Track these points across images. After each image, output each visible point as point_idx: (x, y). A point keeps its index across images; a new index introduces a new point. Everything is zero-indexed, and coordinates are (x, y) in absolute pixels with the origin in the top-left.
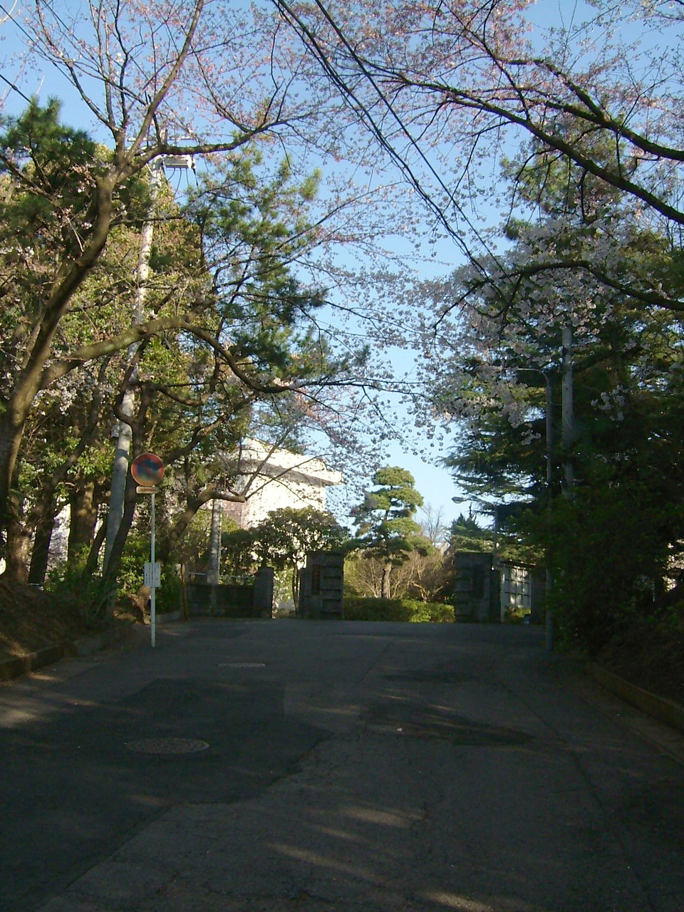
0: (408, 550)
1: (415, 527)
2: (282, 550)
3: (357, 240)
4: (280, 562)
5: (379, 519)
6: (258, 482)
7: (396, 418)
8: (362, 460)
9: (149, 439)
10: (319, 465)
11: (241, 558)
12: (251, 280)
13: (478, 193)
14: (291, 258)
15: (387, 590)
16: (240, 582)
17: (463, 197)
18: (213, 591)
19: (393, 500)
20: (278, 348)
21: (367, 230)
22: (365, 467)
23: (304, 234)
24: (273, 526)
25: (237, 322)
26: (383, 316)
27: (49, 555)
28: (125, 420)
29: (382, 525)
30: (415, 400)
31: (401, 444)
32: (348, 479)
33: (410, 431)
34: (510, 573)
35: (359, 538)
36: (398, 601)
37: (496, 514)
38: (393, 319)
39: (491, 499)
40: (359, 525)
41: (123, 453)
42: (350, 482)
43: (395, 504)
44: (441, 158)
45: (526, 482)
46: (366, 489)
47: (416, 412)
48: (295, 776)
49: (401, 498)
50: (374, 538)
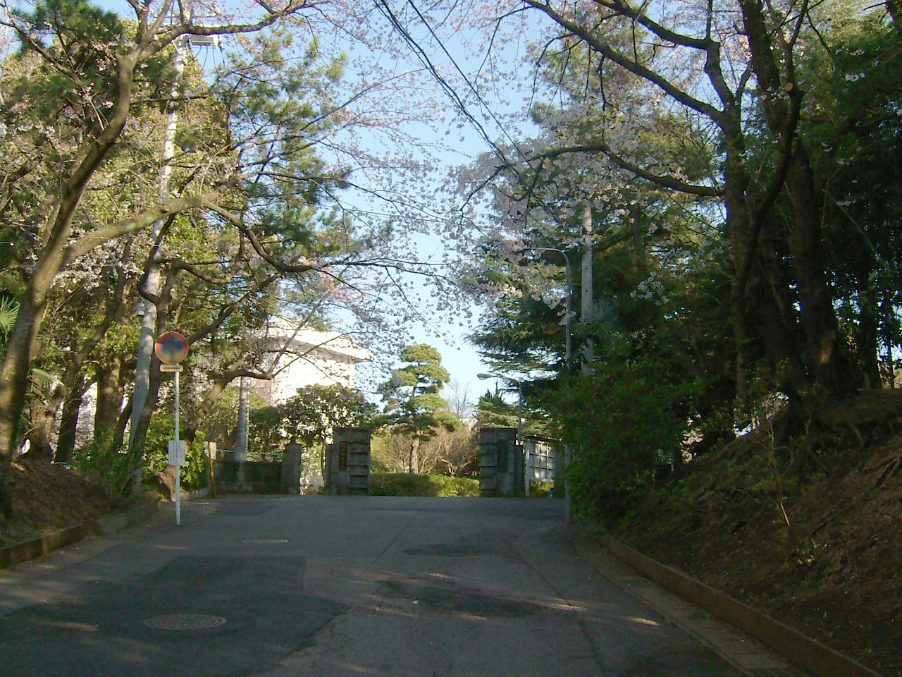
0: (436, 426)
1: (443, 404)
2: (310, 427)
3: (383, 125)
4: (309, 438)
5: (406, 395)
6: (284, 359)
7: (419, 299)
8: (388, 338)
9: (176, 317)
10: (346, 342)
11: (270, 434)
12: (276, 160)
13: (500, 77)
14: (317, 139)
15: (415, 466)
16: (269, 459)
17: (486, 81)
18: (241, 469)
19: (421, 376)
20: (303, 226)
21: (392, 116)
22: (391, 346)
23: (330, 116)
24: (302, 403)
25: (262, 201)
26: (406, 199)
27: (76, 433)
28: (150, 298)
29: (409, 401)
30: (438, 283)
31: (424, 326)
32: (374, 357)
33: (433, 313)
34: (534, 447)
35: (386, 414)
36: (426, 477)
37: (521, 390)
38: (415, 202)
39: (517, 376)
40: (387, 401)
41: (149, 332)
42: (376, 360)
43: (422, 380)
44: (465, 43)
45: (551, 359)
46: (392, 367)
47: (438, 294)
48: (310, 649)
49: (428, 375)
50: (401, 414)
